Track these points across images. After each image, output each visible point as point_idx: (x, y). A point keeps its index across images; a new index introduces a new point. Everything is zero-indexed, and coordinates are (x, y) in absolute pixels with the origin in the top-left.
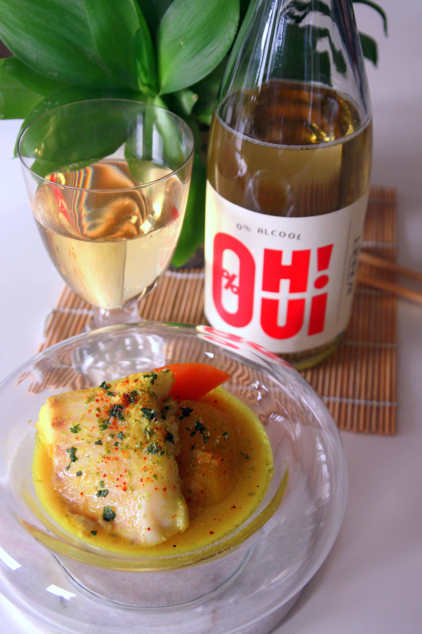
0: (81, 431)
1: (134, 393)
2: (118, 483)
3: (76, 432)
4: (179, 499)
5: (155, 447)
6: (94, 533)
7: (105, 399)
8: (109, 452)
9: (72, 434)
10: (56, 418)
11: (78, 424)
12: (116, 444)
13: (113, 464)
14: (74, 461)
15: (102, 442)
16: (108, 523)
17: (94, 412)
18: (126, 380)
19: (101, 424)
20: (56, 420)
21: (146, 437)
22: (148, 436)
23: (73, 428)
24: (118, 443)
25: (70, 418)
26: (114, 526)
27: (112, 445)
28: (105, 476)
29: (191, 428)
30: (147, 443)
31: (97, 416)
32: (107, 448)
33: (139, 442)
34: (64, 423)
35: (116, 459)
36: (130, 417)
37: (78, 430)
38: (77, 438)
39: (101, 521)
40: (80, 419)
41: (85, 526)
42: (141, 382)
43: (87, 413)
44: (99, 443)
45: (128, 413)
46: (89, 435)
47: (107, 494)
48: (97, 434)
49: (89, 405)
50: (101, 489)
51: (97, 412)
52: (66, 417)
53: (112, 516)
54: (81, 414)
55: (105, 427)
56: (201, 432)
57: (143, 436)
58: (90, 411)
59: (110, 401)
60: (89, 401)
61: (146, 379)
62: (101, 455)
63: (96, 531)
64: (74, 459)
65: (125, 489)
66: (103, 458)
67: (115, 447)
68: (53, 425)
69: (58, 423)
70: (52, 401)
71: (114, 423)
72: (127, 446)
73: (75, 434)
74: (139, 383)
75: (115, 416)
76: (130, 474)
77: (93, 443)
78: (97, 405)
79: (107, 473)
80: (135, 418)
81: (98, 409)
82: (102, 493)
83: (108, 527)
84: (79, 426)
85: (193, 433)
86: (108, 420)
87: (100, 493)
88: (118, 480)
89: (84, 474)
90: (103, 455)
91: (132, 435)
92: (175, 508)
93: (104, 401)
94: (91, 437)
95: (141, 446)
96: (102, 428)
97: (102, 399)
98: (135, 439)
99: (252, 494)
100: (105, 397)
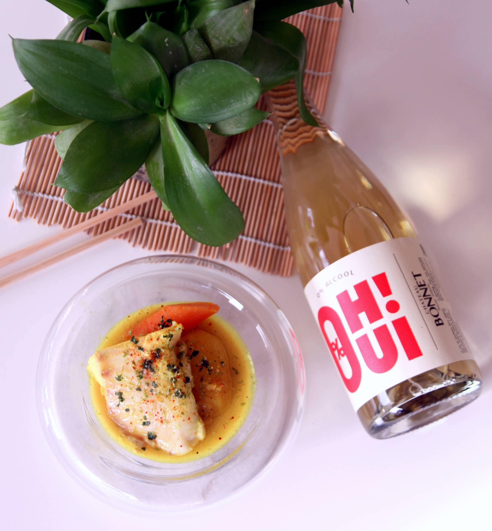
0: (123, 379)
1: (158, 350)
2: (156, 418)
3: (120, 380)
4: (198, 421)
5: (180, 393)
6: (144, 449)
7: (137, 353)
8: (147, 396)
9: (117, 382)
10: (104, 370)
11: (120, 374)
12: (151, 391)
13: (151, 405)
14: (122, 401)
15: (141, 389)
16: (152, 441)
17: (131, 365)
18: (150, 338)
19: (138, 374)
20: (104, 371)
21: (172, 385)
22: (174, 384)
23: (118, 377)
24: (153, 390)
25: (114, 369)
26: (156, 442)
27: (149, 391)
28: (146, 413)
29: (199, 365)
30: (174, 389)
31: (134, 368)
32: (146, 393)
33: (168, 390)
34: (110, 373)
35: (153, 401)
36: (159, 370)
37: (121, 379)
38: (122, 385)
39: (147, 440)
40: (122, 370)
41: (137, 445)
42: (162, 340)
43: (125, 364)
44: (139, 389)
45: (157, 367)
46: (130, 383)
47: (149, 424)
48: (136, 382)
49: (126, 358)
50: (144, 421)
51: (133, 365)
52: (111, 369)
53: (154, 437)
54: (121, 366)
55: (141, 377)
56: (207, 367)
57: (170, 384)
58: (128, 363)
59: (141, 354)
60: (125, 356)
61: (165, 338)
62: (142, 398)
63: (145, 447)
64: (122, 399)
65: (162, 422)
66: (143, 401)
67: (150, 393)
68: (103, 375)
69: (106, 373)
70: (98, 357)
71: (147, 374)
72: (160, 393)
73: (120, 382)
74: (161, 341)
75: (147, 369)
76: (164, 412)
77: (134, 390)
78: (132, 359)
79: (147, 411)
80: (162, 372)
81: (134, 363)
82: (146, 423)
83: (152, 444)
84: (122, 375)
85: (201, 369)
86: (142, 372)
87: (144, 424)
88: (156, 415)
89: (131, 411)
90: (143, 398)
91: (162, 385)
92: (196, 428)
93: (136, 355)
94: (132, 384)
95: (170, 392)
96: (139, 378)
97: (135, 354)
98: (164, 387)
99: (243, 404)
100: (137, 352)
